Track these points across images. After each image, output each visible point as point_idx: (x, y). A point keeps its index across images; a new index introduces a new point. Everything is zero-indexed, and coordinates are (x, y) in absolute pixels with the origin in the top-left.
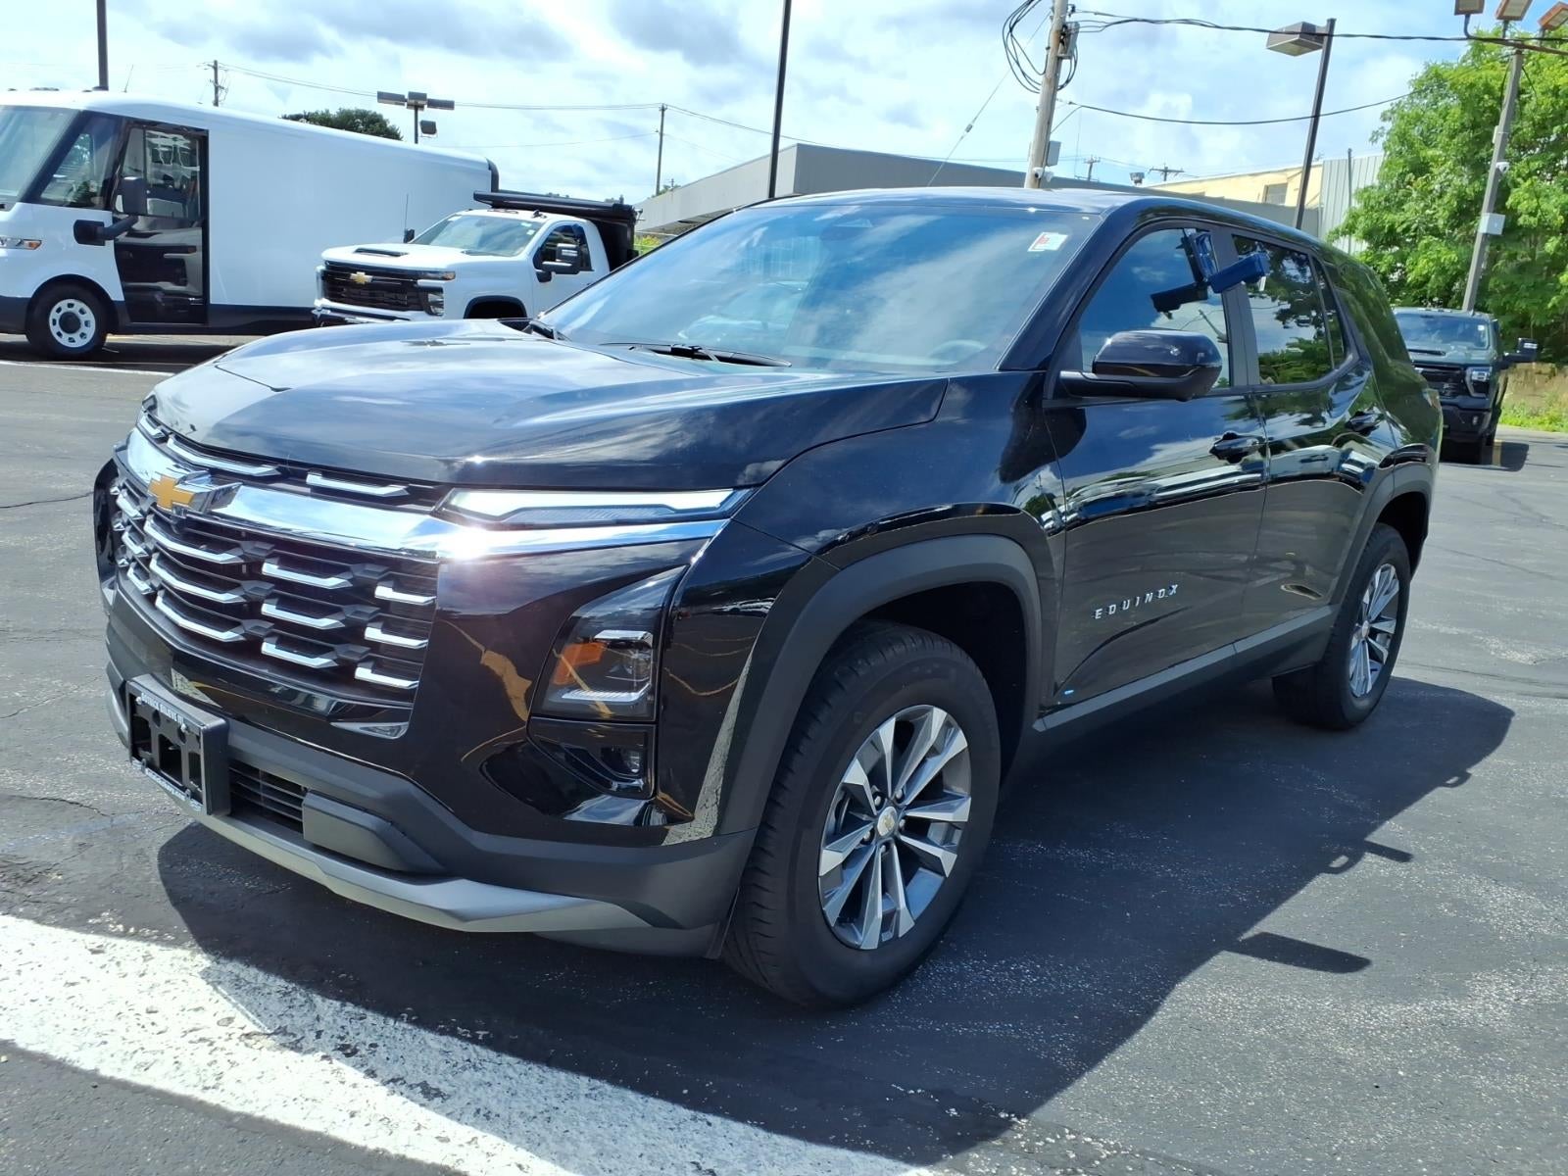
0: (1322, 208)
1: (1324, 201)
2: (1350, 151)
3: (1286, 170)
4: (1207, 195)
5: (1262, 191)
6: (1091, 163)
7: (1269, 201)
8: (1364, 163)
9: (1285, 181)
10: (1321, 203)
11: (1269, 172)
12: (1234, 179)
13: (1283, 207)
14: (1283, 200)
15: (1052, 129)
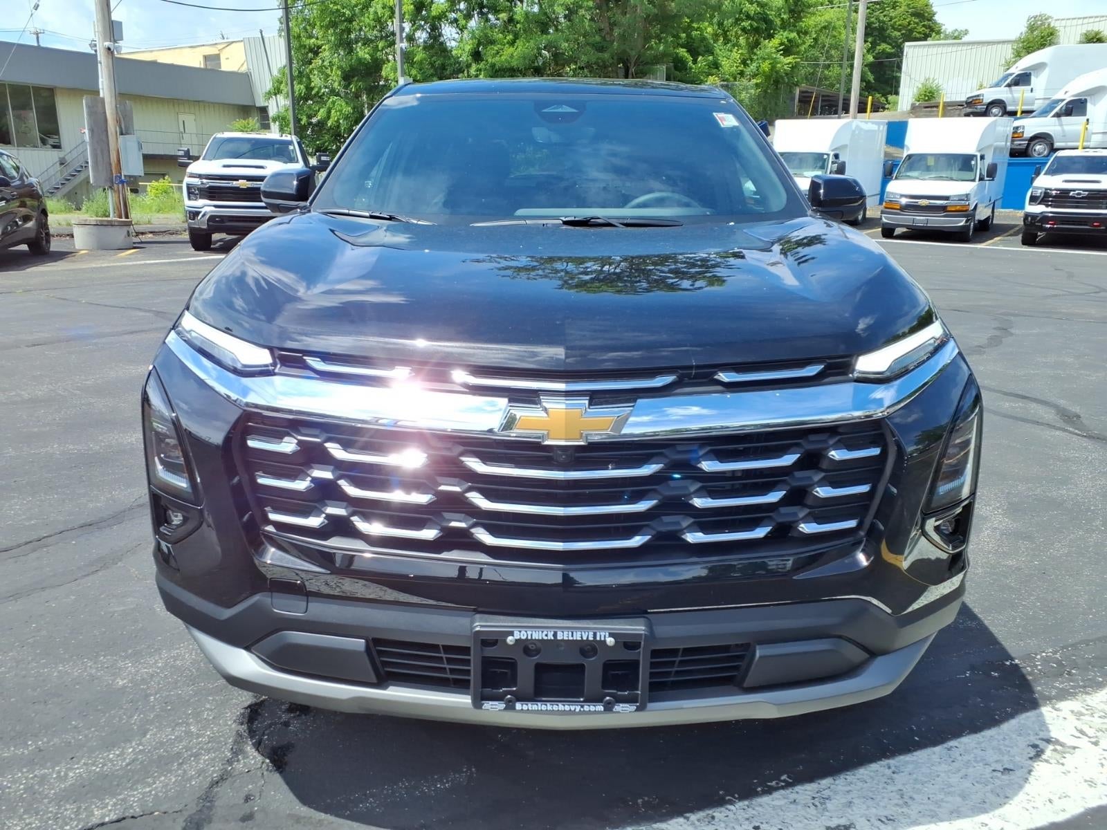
0: (250, 73)
1: (251, 67)
2: (261, 32)
3: (216, 44)
4: (159, 61)
5: (202, 59)
6: (37, 34)
7: (209, 67)
8: (272, 40)
9: (218, 52)
10: (249, 69)
11: (203, 45)
12: (177, 50)
13: (221, 71)
14: (220, 68)
15: (112, 10)
